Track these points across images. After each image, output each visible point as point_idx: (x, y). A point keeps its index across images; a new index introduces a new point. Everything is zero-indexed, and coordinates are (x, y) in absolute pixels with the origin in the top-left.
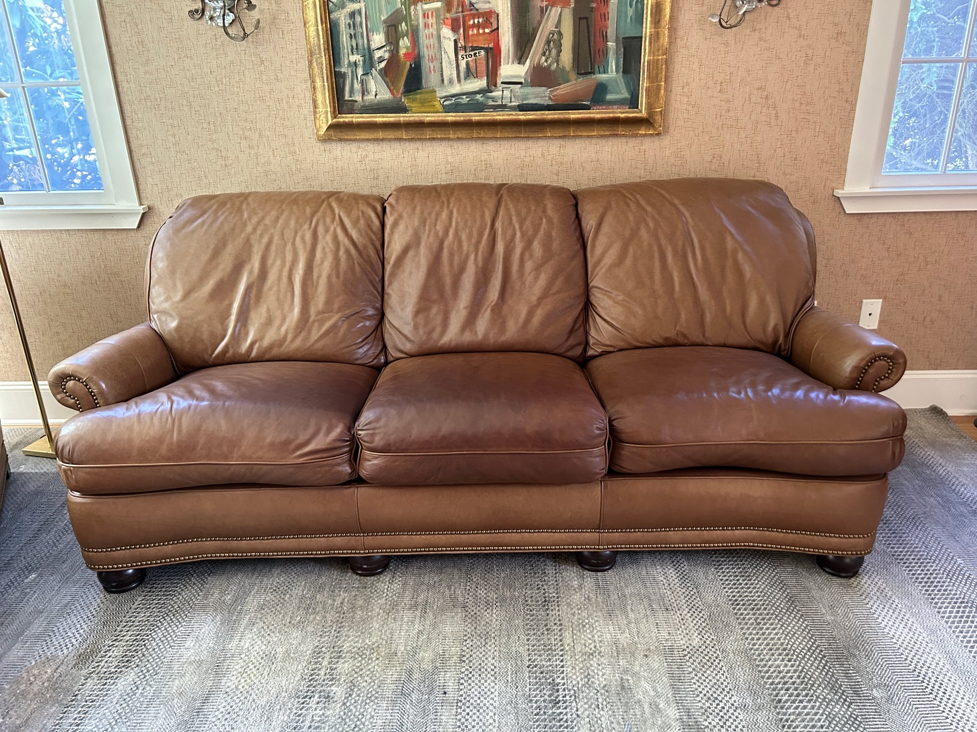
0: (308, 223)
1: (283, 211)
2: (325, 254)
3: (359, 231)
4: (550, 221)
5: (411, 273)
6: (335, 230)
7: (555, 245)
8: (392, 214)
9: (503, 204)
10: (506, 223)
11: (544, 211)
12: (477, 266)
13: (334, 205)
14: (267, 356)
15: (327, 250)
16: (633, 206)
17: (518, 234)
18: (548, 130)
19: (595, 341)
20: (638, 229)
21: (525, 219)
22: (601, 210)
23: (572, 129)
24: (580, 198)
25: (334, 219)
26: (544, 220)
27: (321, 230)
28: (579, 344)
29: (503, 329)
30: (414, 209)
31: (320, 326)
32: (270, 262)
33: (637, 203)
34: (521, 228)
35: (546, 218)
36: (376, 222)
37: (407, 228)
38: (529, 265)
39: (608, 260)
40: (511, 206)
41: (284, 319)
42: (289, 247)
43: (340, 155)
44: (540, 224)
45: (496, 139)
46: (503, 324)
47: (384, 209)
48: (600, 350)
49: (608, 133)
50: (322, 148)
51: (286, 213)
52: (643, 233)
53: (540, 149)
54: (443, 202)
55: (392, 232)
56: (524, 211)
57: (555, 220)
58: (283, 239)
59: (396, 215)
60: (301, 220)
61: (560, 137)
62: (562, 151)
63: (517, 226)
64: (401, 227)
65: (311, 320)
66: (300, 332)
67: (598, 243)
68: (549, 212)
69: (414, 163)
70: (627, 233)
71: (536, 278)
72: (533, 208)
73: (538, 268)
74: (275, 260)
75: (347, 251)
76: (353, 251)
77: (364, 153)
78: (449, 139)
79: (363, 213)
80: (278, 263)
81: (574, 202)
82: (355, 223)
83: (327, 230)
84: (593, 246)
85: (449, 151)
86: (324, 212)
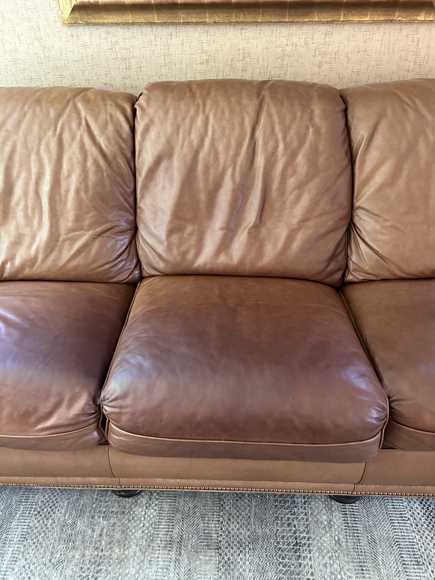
0: (52, 129)
1: (25, 114)
2: (72, 165)
3: (108, 138)
4: (317, 132)
5: (164, 188)
6: (82, 137)
7: (322, 160)
8: (142, 118)
9: (265, 108)
10: (268, 132)
11: (311, 119)
12: (234, 183)
13: (80, 105)
14: (20, 276)
15: (74, 160)
16: (412, 115)
17: (281, 146)
18: (316, 14)
19: (356, 267)
20: (416, 142)
21: (289, 127)
22: (375, 118)
23: (342, 14)
24: (350, 101)
25: (80, 124)
26: (311, 130)
27: (66, 136)
28: (339, 270)
29: (260, 254)
30: (166, 113)
31: (71, 246)
32: (15, 173)
33: (417, 110)
34: (284, 138)
35: (313, 127)
36: (126, 128)
37: (158, 136)
38: (291, 182)
39: (378, 179)
40: (273, 111)
41: (33, 238)
42: (33, 157)
43: (88, 41)
44: (306, 135)
45: (256, 23)
46: (261, 247)
47: (134, 111)
48: (361, 278)
49: (382, 18)
50: (69, 33)
51: (28, 116)
52: (422, 147)
53: (304, 37)
54: (198, 105)
55: (143, 139)
56: (288, 118)
57: (324, 130)
58: (27, 148)
59: (146, 120)
60: (45, 125)
61: (328, 22)
62: (327, 38)
63: (280, 136)
64: (153, 134)
65: (61, 239)
66: (51, 252)
67: (368, 158)
68: (317, 120)
69: (167, 51)
70: (404, 147)
71: (298, 198)
72: (299, 114)
73: (301, 186)
74: (19, 172)
75: (96, 163)
76: (102, 162)
77: (114, 39)
78: (204, 24)
79: (111, 116)
80: (23, 175)
81: (343, 106)
82: (103, 129)
83: (73, 138)
84: (363, 162)
85: (204, 37)
86: (69, 116)
